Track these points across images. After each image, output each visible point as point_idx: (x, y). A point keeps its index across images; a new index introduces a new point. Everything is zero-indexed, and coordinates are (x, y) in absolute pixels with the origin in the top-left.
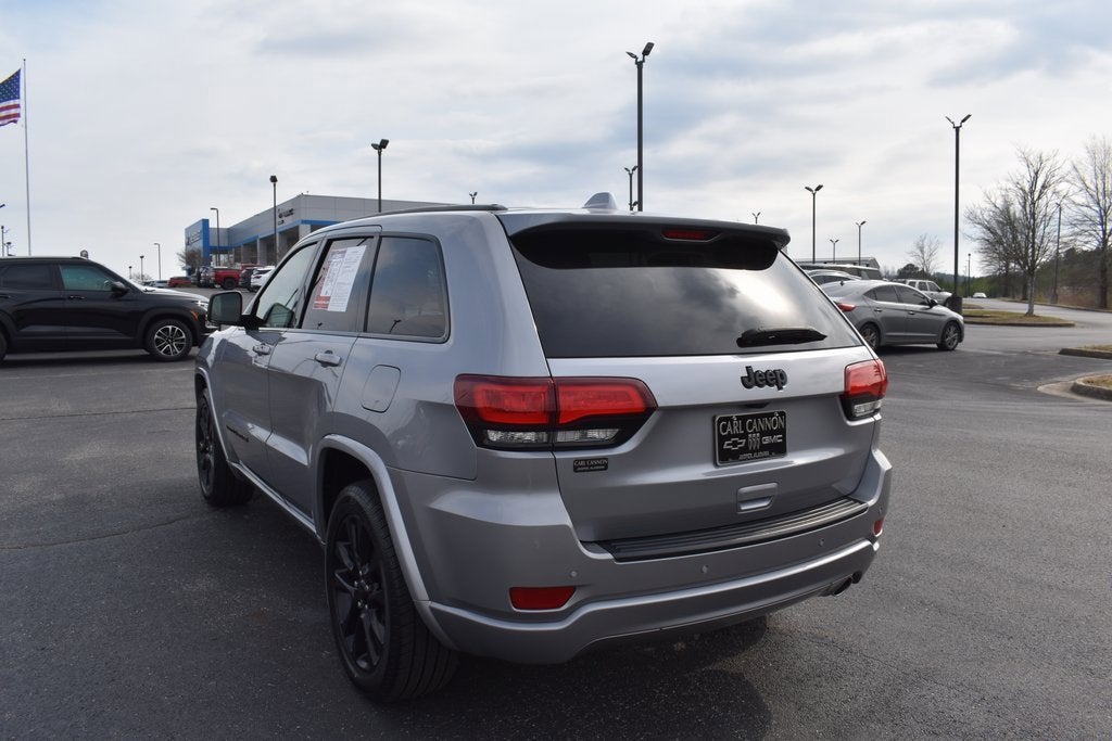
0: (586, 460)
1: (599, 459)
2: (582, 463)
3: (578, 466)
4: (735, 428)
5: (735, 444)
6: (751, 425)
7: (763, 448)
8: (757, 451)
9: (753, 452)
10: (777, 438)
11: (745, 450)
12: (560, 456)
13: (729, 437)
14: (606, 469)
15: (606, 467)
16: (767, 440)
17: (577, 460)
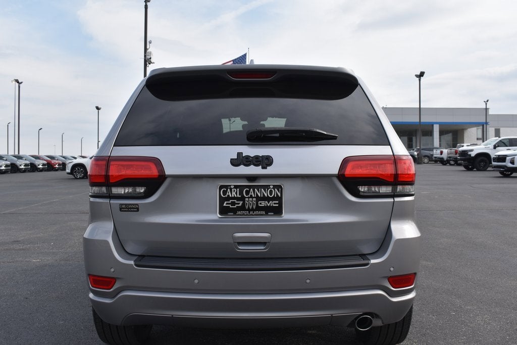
0: (126, 205)
1: (133, 205)
2: (124, 206)
3: (123, 208)
4: (233, 193)
5: (233, 204)
6: (247, 193)
7: (259, 208)
8: (253, 210)
9: (249, 210)
10: (274, 204)
11: (243, 208)
12: (112, 201)
13: (228, 198)
14: (138, 211)
15: (138, 210)
16: (263, 204)
17: (121, 205)
